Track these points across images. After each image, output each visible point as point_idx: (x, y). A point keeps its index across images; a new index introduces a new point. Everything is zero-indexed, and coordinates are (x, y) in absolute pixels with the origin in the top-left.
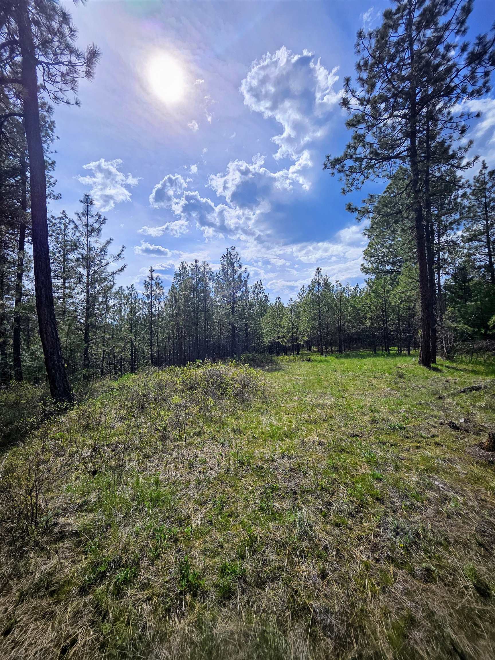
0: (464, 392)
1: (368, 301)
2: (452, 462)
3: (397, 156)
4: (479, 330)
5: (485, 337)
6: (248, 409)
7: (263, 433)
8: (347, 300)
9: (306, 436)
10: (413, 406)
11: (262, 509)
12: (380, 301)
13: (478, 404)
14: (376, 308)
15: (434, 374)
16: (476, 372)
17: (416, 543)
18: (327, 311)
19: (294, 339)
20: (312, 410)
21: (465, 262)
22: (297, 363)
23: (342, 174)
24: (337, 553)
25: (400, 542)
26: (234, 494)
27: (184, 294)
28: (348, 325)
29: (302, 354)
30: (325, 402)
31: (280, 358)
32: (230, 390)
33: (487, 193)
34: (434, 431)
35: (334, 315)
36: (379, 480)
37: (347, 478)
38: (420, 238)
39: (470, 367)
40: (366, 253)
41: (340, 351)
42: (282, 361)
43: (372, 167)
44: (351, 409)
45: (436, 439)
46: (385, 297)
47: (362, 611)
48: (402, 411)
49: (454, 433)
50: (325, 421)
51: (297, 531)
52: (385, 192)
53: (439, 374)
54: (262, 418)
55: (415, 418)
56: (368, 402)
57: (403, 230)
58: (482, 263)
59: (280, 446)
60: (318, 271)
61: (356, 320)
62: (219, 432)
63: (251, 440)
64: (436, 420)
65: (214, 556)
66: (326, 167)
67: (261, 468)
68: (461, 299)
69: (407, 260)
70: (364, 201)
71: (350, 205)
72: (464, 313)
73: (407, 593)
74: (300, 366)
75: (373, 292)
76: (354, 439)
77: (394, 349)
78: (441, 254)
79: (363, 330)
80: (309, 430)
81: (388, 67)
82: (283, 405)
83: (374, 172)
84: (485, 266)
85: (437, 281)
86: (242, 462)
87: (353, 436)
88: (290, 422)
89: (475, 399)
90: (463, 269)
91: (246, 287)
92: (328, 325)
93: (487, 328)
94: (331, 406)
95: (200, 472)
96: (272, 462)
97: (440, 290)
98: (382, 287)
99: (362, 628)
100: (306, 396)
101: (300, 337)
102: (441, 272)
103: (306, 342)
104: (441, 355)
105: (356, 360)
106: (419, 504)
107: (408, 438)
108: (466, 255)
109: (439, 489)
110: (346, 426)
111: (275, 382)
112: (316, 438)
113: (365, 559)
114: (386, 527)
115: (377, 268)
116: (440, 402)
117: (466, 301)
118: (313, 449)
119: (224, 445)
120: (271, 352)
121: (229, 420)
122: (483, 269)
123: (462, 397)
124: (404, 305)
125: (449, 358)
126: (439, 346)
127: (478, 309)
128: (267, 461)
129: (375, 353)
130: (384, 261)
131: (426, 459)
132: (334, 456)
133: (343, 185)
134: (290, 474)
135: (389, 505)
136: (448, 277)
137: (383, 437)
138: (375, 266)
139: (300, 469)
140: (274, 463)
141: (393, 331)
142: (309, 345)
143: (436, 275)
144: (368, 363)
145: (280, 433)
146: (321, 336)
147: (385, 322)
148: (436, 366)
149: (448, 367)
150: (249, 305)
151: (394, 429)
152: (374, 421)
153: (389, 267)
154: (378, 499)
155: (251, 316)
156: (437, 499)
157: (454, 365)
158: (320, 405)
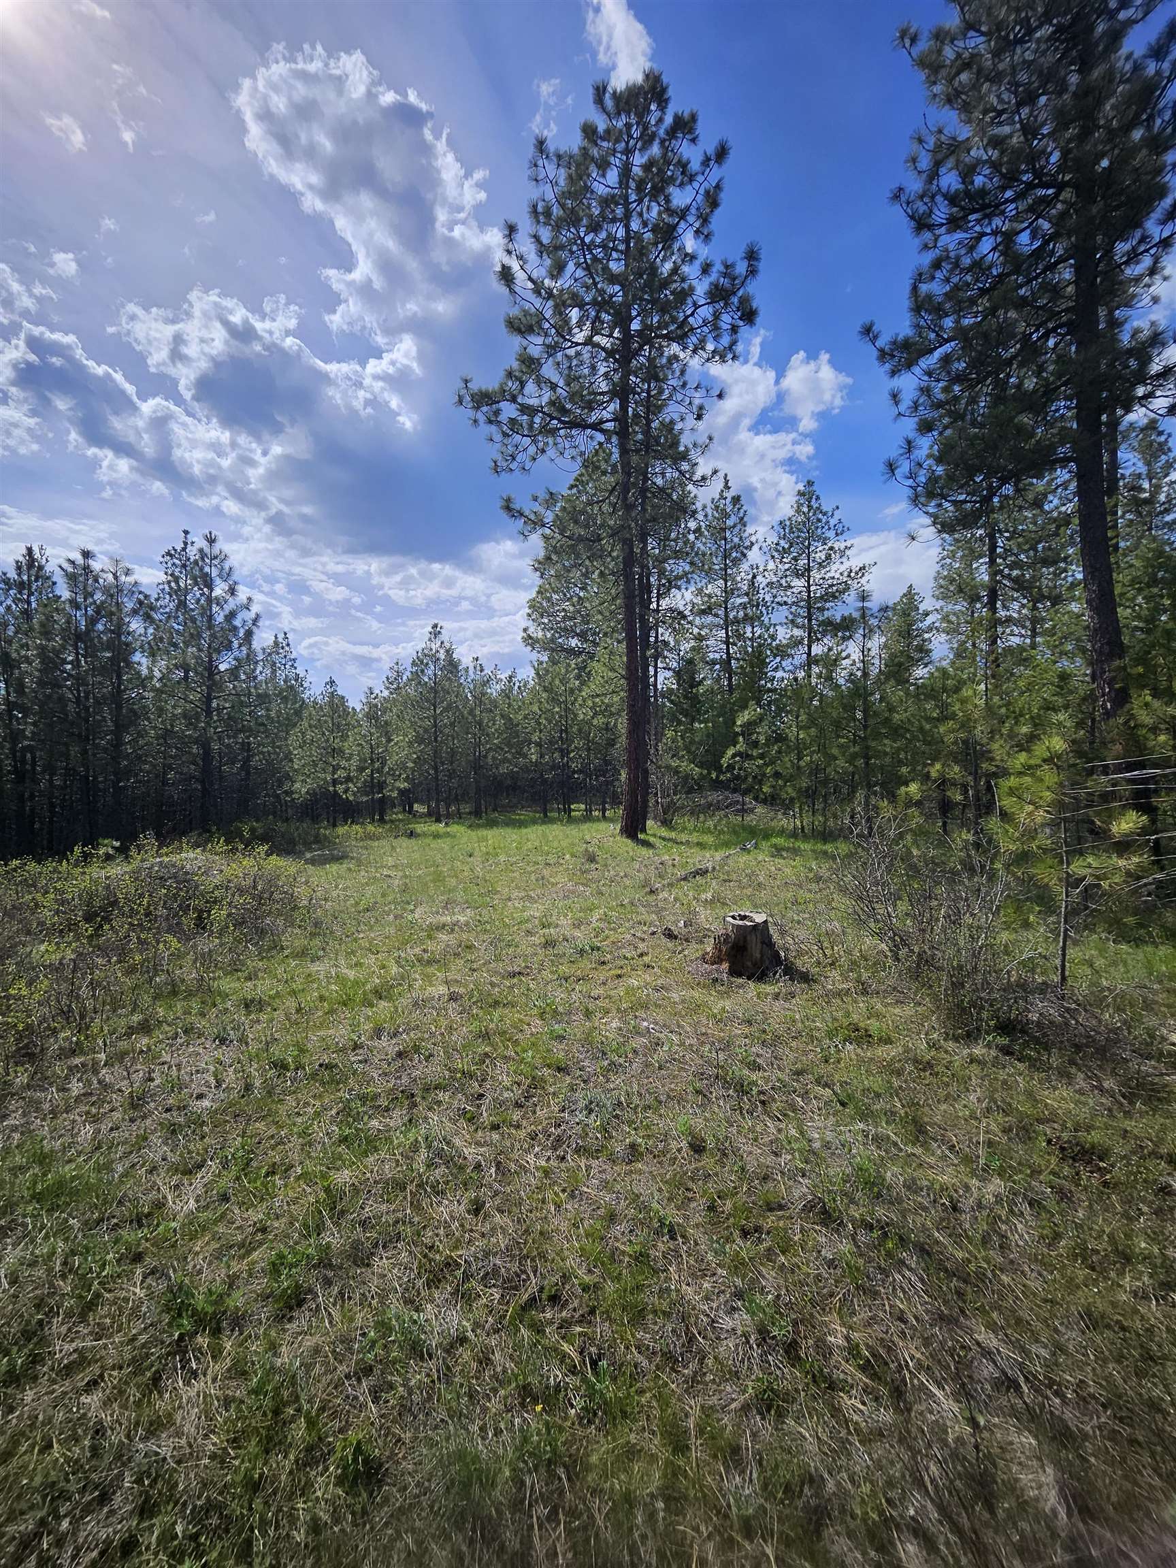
0: (685, 879)
1: (535, 708)
2: (667, 990)
3: (596, 426)
4: (709, 773)
5: (717, 785)
6: (274, 952)
7: (322, 998)
8: (494, 703)
9: (423, 989)
10: (611, 909)
11: (344, 1140)
12: (557, 709)
13: (703, 896)
14: (550, 722)
15: (644, 851)
16: (701, 845)
17: (617, 1117)
18: (452, 724)
19: (375, 786)
20: (430, 937)
21: (693, 649)
22: (383, 842)
23: (493, 428)
24: (498, 1169)
25: (594, 1121)
26: (273, 1130)
27: (42, 648)
28: (493, 757)
29: (392, 821)
30: (455, 919)
31: (341, 830)
32: (219, 914)
33: (728, 534)
34: (642, 946)
35: (467, 733)
36: (561, 1038)
37: (507, 1048)
38: (629, 596)
39: (694, 838)
40: (533, 605)
41: (477, 813)
42: (347, 836)
43: (553, 432)
44: (506, 926)
45: (645, 958)
46: (565, 702)
47: (541, 1233)
48: (594, 920)
49: (670, 945)
50: (457, 955)
51: (423, 1154)
52: (571, 487)
53: (651, 852)
54: (315, 967)
55: (614, 929)
56: (536, 911)
57: (602, 574)
58: (717, 656)
59: (366, 1019)
60: (436, 632)
61: (509, 745)
62: (203, 1015)
63: (294, 1017)
64: (645, 928)
65: (249, 1253)
66: (460, 402)
67: (329, 1067)
68: (685, 716)
69: (605, 634)
70: (535, 499)
71: (509, 500)
72: (690, 743)
73: (605, 1185)
74: (393, 848)
75: (545, 689)
76: (515, 980)
77: (578, 808)
78: (660, 630)
79: (525, 769)
80: (428, 978)
81: (587, 240)
82: (362, 935)
83: (555, 444)
84: (721, 662)
85: (652, 680)
86: (281, 1066)
87: (513, 975)
88: (383, 967)
89: (699, 889)
90: (690, 662)
91: (249, 649)
92: (453, 753)
93: (719, 769)
94: (467, 924)
95: (168, 1110)
96: (354, 1050)
97: (655, 696)
98: (561, 681)
99: (543, 1256)
100: (412, 911)
101: (390, 780)
102: (659, 665)
103: (402, 792)
104: (655, 818)
105: (509, 830)
106: (621, 1060)
107: (604, 963)
108: (696, 638)
109: (648, 1032)
110: (498, 959)
111: (336, 887)
112: (443, 990)
113: (543, 1163)
114: (573, 1107)
115: (553, 640)
116: (651, 898)
117: (693, 720)
118: (438, 1010)
119: (223, 1041)
120: (315, 819)
121: (226, 984)
122: (718, 667)
123: (682, 887)
124: (599, 721)
125: (666, 823)
126: (651, 803)
127: (708, 736)
128: (343, 1050)
129: (546, 815)
130: (565, 630)
131: (630, 991)
132: (481, 1015)
133: (494, 452)
134: (399, 1063)
135: (579, 1073)
136: (669, 674)
137: (564, 969)
138: (549, 635)
139: (417, 1049)
140: (361, 1051)
141: (580, 772)
142: (407, 799)
143: (651, 670)
144: (532, 836)
145: (365, 993)
146: (437, 778)
147: (564, 753)
148: (647, 838)
149: (664, 839)
150: (259, 696)
151: (582, 952)
152: (549, 944)
153: (574, 642)
154: (559, 1069)
155: (263, 724)
156: (646, 1047)
157: (673, 835)
158: (444, 925)
